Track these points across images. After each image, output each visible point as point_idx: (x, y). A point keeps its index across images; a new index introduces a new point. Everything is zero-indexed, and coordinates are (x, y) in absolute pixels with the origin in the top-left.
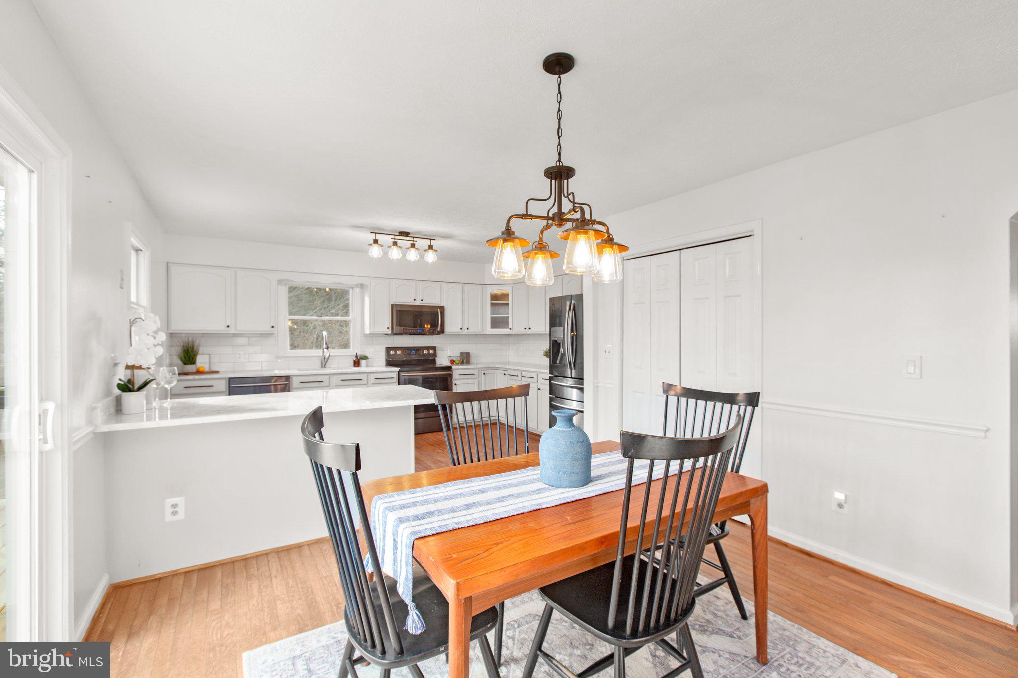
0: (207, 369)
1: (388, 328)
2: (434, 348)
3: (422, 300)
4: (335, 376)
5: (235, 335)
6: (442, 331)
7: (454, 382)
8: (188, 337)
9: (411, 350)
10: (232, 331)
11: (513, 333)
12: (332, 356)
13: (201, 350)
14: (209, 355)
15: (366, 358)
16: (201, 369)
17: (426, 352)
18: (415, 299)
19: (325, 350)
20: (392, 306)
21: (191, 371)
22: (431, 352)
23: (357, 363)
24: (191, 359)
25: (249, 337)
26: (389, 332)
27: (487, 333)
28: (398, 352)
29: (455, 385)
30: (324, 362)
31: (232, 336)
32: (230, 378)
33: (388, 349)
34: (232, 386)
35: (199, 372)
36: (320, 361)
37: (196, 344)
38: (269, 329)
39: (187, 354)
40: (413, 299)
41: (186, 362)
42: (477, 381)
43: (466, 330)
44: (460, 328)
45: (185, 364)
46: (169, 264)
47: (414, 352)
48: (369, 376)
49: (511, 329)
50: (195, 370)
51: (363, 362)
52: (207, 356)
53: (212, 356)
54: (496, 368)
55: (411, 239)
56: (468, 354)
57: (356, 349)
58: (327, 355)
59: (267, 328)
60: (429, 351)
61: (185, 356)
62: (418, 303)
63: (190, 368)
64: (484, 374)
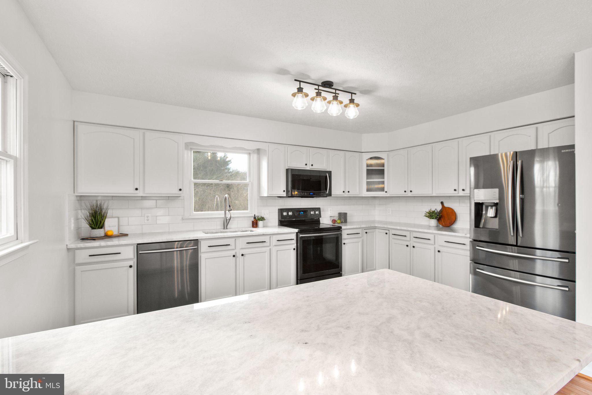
0: (116, 233)
1: (284, 191)
2: (319, 209)
3: (312, 165)
4: (241, 239)
5: (143, 198)
6: (330, 194)
7: (343, 242)
8: (97, 201)
9: (300, 211)
10: (140, 193)
11: (388, 195)
12: (233, 217)
13: (110, 213)
14: (118, 218)
15: (262, 219)
16: (109, 233)
17: (312, 213)
18: (306, 165)
19: (227, 212)
20: (287, 170)
21: (98, 235)
22: (317, 212)
23: (255, 224)
24: (99, 223)
25: (156, 200)
26: (284, 194)
27: (363, 196)
28: (290, 213)
29: (344, 244)
30: (226, 223)
31: (141, 198)
32: (138, 244)
33: (281, 211)
34: (140, 252)
35: (107, 236)
36: (223, 222)
37: (105, 207)
38: (176, 191)
39: (95, 218)
40: (304, 164)
41: (93, 226)
42: (361, 239)
43: (347, 193)
44: (342, 191)
45: (93, 228)
46: (76, 123)
47: (302, 213)
48: (271, 238)
49: (386, 192)
50: (102, 234)
51: (260, 223)
52: (116, 219)
53: (121, 219)
54: (375, 228)
55: (334, 91)
56: (345, 214)
57: (253, 211)
58: (228, 216)
59: (175, 191)
60: (315, 212)
61: (92, 220)
62: (308, 168)
63: (99, 232)
64: (366, 233)
